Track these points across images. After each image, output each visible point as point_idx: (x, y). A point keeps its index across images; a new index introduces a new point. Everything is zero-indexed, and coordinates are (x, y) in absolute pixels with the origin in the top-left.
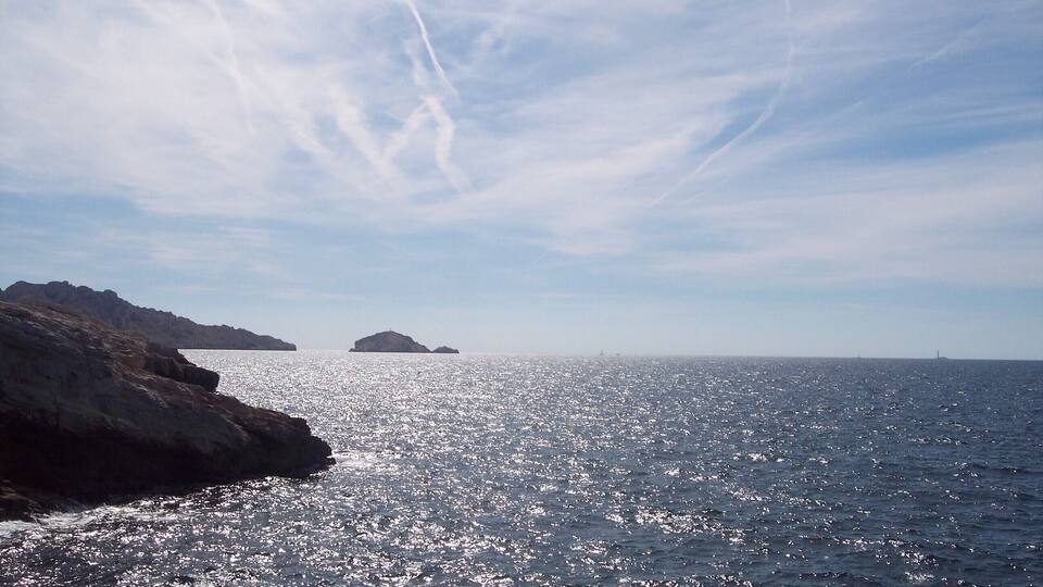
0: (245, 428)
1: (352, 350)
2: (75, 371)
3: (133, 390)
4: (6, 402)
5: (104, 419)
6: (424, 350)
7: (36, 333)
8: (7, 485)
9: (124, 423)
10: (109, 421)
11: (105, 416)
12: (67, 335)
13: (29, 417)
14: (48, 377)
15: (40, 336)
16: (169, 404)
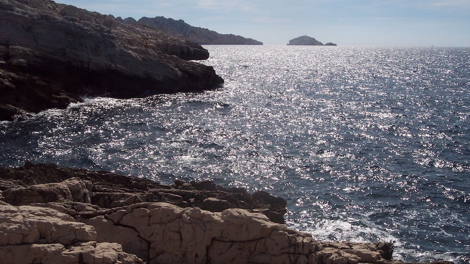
0: (181, 70)
1: (288, 45)
2: (98, 44)
3: (125, 52)
4: (65, 58)
5: (111, 65)
6: (321, 44)
7: (79, 27)
8: (63, 92)
9: (120, 67)
10: (113, 66)
11: (111, 63)
12: (94, 29)
13: (76, 64)
14: (86, 47)
15: (81, 29)
16: (142, 58)
